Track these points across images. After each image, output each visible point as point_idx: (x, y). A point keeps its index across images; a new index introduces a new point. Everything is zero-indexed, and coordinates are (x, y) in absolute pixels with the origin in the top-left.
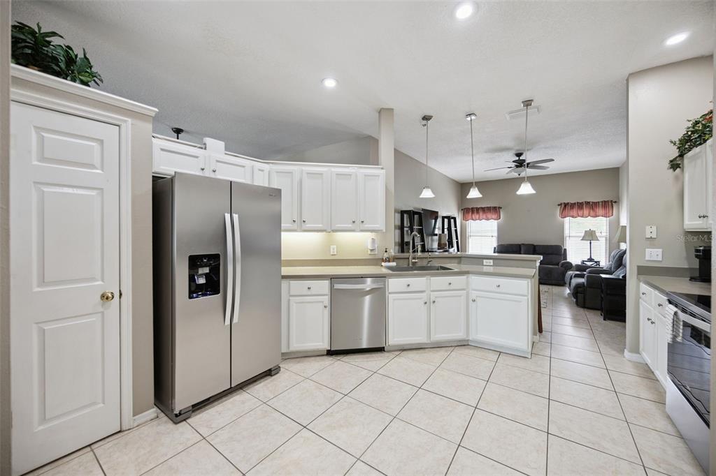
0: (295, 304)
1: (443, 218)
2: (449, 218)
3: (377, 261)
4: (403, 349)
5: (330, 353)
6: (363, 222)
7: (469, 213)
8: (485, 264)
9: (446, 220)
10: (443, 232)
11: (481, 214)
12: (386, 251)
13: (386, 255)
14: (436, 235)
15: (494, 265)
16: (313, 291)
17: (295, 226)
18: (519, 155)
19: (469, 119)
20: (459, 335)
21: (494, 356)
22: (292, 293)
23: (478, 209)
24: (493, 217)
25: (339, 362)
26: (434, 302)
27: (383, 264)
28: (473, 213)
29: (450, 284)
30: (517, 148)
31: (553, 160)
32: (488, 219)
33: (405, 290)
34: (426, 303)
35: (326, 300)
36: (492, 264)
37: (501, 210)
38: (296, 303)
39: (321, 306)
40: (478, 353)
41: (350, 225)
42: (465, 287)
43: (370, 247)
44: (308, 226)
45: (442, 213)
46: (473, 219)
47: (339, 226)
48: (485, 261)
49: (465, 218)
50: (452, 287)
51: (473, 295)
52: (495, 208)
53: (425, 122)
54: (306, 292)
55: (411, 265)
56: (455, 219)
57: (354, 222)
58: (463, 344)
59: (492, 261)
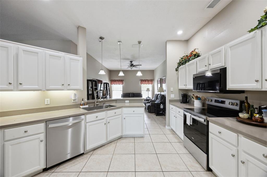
0: (10, 146)
1: (104, 83)
2: (106, 83)
3: (77, 106)
4: (94, 149)
6: (69, 85)
7: (113, 82)
8: (126, 102)
9: (105, 84)
10: (104, 89)
11: (117, 82)
12: (83, 100)
13: (83, 102)
14: (102, 90)
15: (129, 102)
16: (29, 133)
17: (11, 87)
18: (131, 62)
19: (119, 43)
20: (119, 135)
21: (132, 140)
22: (7, 138)
23: (116, 80)
24: (121, 83)
26: (109, 122)
27: (81, 107)
28: (114, 82)
29: (115, 113)
30: (131, 59)
32: (119, 84)
33: (96, 120)
34: (105, 124)
35: (42, 136)
36: (128, 102)
37: (124, 81)
38: (11, 145)
39: (38, 141)
40: (127, 140)
41: (61, 87)
42: (121, 113)
43: (73, 98)
44: (24, 87)
45: (104, 81)
46: (114, 84)
47: (51, 87)
48: (126, 101)
49: (111, 84)
50: (116, 114)
51: (124, 116)
52: (122, 80)
53: (101, 40)
54: (23, 134)
55: (95, 106)
56: (108, 84)
57: (63, 85)
58: (120, 138)
59: (128, 101)
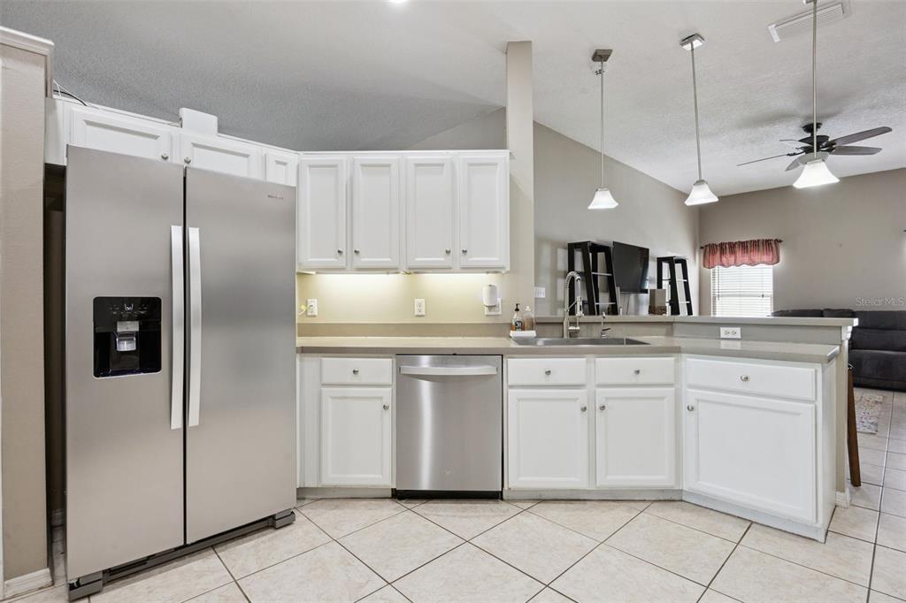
0: (330, 400)
1: (660, 261)
2: (671, 261)
3: (501, 329)
4: (542, 499)
5: (399, 495)
6: (465, 252)
7: (714, 253)
8: (723, 336)
9: (665, 266)
10: (660, 286)
11: (739, 254)
12: (517, 310)
13: (516, 317)
14: (646, 291)
15: (744, 338)
16: (363, 377)
17: (341, 262)
18: (809, 128)
19: (688, 47)
20: (661, 478)
21: (734, 530)
22: (325, 380)
23: (732, 246)
24: (765, 258)
25: (409, 513)
26: (603, 408)
27: (512, 333)
28: (723, 252)
29: (638, 372)
30: (805, 112)
31: (890, 130)
32: (753, 263)
33: (543, 382)
34: (584, 409)
35: (388, 395)
36: (738, 336)
37: (781, 247)
38: (333, 398)
39: (378, 405)
40: (703, 521)
41: (443, 259)
42: (671, 381)
43: (486, 302)
44: (364, 260)
45: (657, 251)
46: (723, 265)
47: (421, 260)
48: (723, 330)
49: (707, 263)
50: (641, 379)
51: (691, 396)
52: (768, 242)
53: (597, 65)
54: (350, 379)
55: (565, 337)
56: (683, 262)
57: (448, 252)
58: (671, 498)
59: (738, 330)
